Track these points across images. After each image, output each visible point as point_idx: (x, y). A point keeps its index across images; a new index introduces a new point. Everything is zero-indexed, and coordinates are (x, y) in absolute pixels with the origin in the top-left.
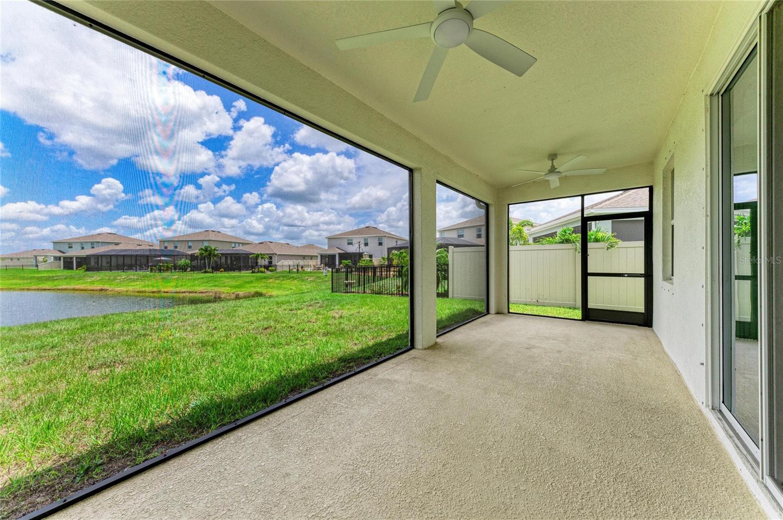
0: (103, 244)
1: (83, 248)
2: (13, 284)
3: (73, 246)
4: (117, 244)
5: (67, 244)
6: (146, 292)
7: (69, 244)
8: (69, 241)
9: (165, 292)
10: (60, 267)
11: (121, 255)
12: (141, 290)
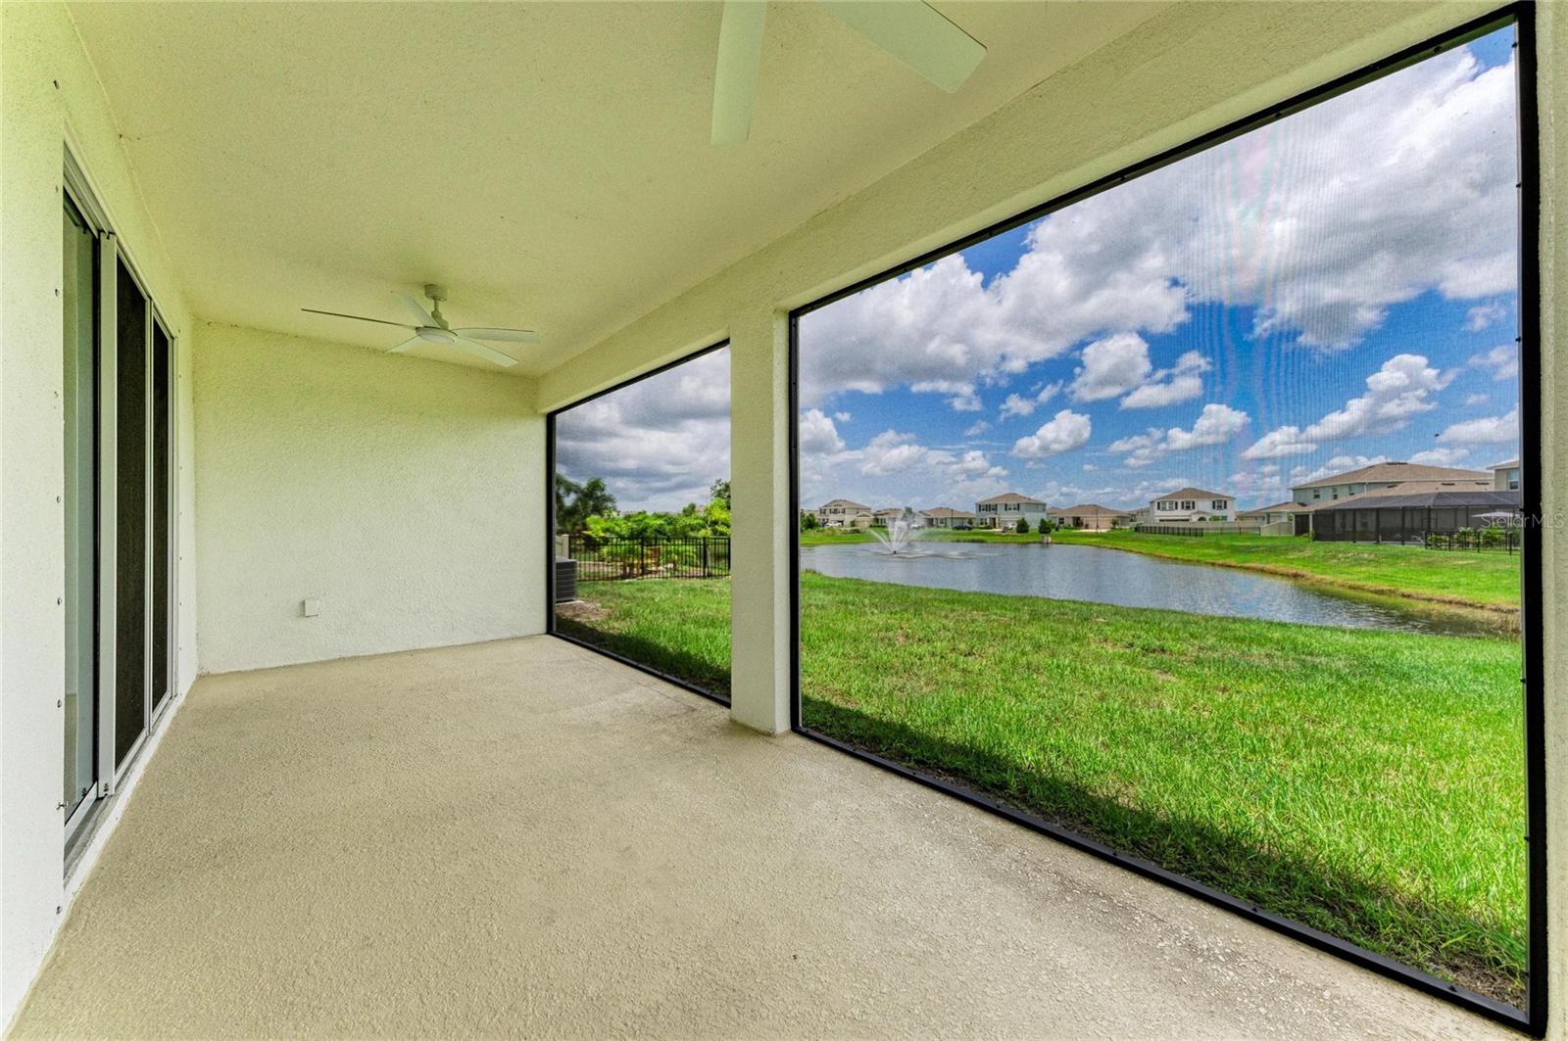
0: (1372, 486)
1: (1335, 497)
2: (1204, 555)
3: (1321, 493)
4: (1392, 485)
5: (1312, 491)
6: (1363, 590)
7: (1315, 491)
8: (1314, 486)
9: (1403, 596)
10: (1291, 533)
11: (1372, 510)
12: (1359, 583)
